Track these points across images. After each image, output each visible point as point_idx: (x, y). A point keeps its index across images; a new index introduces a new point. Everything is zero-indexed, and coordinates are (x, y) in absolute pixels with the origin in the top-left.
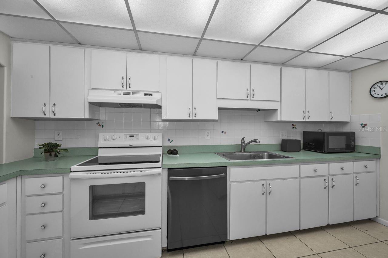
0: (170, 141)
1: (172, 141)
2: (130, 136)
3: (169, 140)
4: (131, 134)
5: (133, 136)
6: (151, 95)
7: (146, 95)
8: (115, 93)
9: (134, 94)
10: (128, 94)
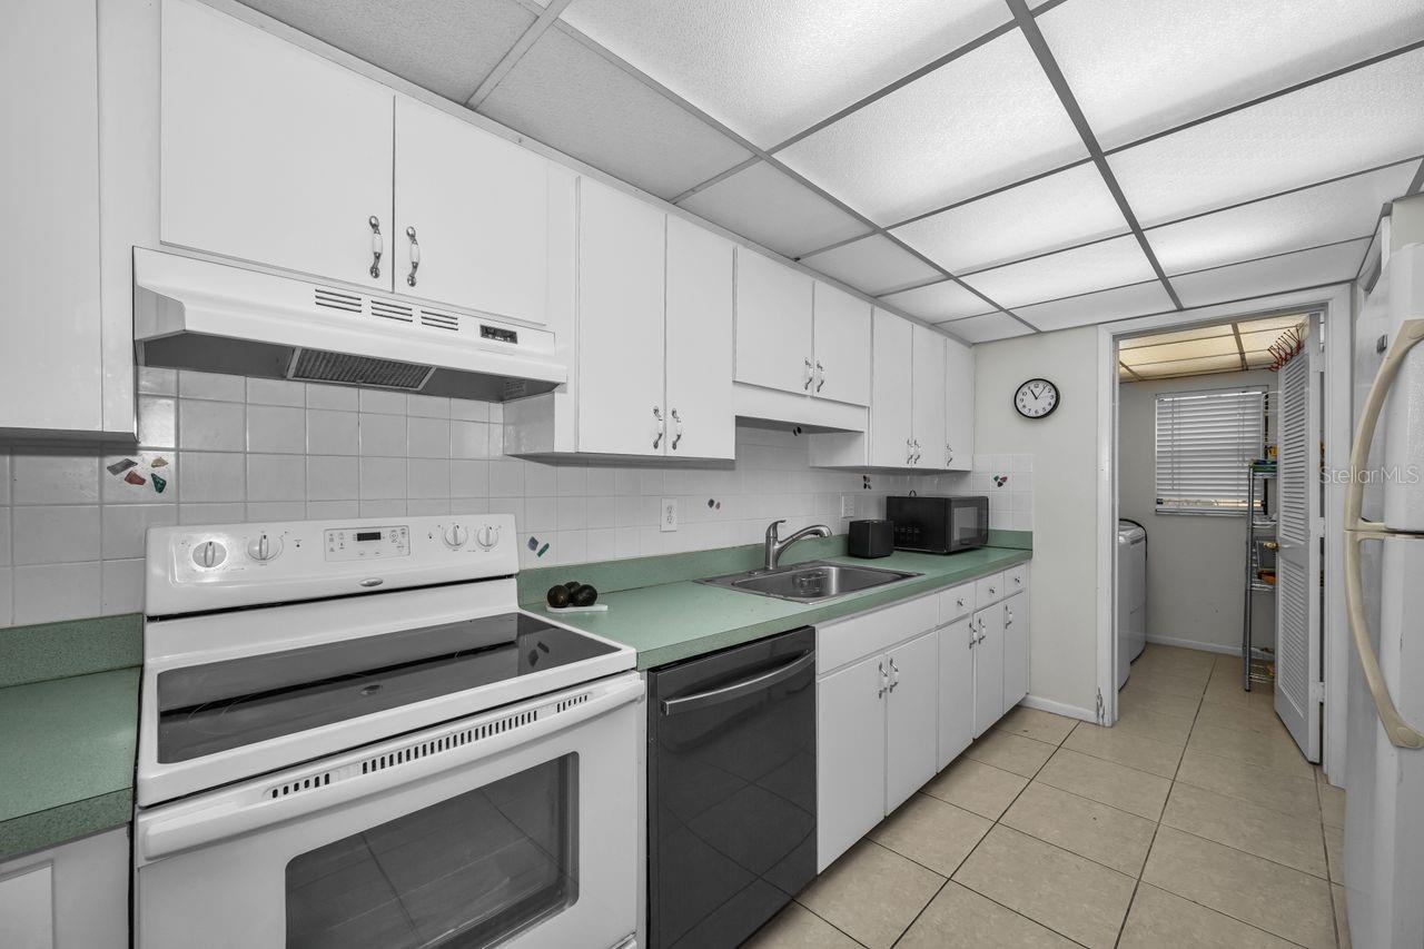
0: (539, 547)
1: (547, 546)
2: (361, 537)
3: (533, 543)
4: (368, 525)
5: (376, 536)
6: (511, 336)
7: (487, 332)
8: (323, 299)
9: (430, 319)
10: (402, 314)
